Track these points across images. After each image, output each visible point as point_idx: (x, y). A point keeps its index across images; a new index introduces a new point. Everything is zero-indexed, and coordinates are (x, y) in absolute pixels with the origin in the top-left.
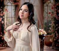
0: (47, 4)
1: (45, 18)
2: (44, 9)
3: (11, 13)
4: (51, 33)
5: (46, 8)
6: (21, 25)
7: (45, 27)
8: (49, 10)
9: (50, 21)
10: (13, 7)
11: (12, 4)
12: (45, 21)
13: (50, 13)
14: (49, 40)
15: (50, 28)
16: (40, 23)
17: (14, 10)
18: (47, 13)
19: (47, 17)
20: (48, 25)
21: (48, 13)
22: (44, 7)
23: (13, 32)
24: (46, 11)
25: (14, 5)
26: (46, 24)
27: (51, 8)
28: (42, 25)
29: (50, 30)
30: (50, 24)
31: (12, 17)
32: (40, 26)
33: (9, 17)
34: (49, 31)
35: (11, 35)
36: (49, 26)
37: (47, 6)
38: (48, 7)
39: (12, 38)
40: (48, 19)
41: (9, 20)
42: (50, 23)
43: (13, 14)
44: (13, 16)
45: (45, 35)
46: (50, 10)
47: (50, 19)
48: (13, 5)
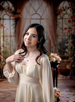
0: (62, 16)
1: (60, 36)
2: (58, 23)
3: (9, 30)
4: (68, 57)
5: (60, 21)
6: (27, 54)
7: (60, 48)
8: (64, 25)
9: (65, 40)
10: (11, 20)
11: (10, 17)
12: (60, 40)
13: (66, 29)
14: (65, 66)
15: (67, 50)
16: (52, 42)
17: (14, 26)
18: (62, 28)
19: (61, 34)
20: (64, 45)
21: (64, 28)
22: (58, 20)
23: (16, 64)
24: (60, 25)
25: (14, 18)
26: (60, 44)
27: (67, 22)
28: (55, 46)
29: (66, 52)
30: (66, 45)
31: (11, 36)
32: (53, 48)
33: (7, 36)
34: (65, 54)
35: (12, 68)
36: (64, 47)
37: (62, 18)
38: (64, 20)
39: (14, 72)
40: (64, 37)
41: (7, 39)
42: (67, 43)
43: (13, 31)
44: (12, 34)
45: (59, 62)
46: (66, 24)
47: (67, 37)
48: (12, 18)
